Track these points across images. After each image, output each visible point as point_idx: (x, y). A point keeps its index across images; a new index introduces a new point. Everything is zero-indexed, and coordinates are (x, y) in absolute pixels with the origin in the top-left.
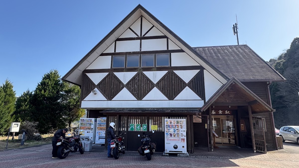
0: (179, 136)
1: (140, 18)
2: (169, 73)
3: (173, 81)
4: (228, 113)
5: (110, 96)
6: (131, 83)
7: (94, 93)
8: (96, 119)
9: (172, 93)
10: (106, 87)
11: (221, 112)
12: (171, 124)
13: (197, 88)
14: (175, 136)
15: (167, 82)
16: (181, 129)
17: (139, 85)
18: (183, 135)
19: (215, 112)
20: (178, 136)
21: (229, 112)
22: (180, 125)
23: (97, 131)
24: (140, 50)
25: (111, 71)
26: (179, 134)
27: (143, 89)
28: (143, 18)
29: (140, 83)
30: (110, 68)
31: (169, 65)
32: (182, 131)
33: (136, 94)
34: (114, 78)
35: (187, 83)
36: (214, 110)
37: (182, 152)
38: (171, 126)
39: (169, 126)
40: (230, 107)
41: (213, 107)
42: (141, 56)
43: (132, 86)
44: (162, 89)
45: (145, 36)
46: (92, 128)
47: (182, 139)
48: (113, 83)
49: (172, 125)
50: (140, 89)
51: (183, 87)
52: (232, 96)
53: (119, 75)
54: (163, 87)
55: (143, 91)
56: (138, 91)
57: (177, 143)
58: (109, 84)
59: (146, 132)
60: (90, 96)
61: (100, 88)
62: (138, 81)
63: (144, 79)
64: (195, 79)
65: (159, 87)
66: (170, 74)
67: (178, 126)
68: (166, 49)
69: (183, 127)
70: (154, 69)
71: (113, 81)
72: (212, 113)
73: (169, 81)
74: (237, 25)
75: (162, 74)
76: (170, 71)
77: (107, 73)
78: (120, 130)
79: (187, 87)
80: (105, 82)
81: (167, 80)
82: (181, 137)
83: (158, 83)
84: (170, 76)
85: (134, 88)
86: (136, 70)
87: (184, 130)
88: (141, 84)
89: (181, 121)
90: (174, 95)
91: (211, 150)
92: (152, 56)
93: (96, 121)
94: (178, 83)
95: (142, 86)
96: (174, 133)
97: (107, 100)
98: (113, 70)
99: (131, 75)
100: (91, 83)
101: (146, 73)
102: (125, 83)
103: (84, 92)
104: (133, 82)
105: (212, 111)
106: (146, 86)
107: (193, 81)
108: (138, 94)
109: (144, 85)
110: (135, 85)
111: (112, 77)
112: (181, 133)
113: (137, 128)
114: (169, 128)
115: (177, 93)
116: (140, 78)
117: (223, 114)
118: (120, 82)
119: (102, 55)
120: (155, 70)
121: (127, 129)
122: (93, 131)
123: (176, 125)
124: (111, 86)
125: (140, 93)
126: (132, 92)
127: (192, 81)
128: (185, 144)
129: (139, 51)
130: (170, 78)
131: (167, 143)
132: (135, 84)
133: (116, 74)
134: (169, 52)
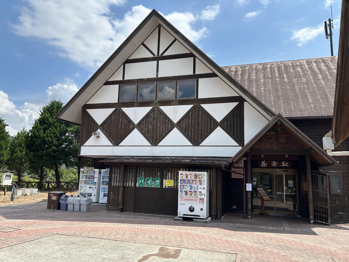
0: (197, 194)
1: (157, 29)
2: (194, 108)
3: (200, 120)
4: (286, 165)
5: (116, 140)
6: (144, 122)
7: (96, 136)
8: (100, 170)
9: (198, 136)
10: (112, 127)
11: (276, 164)
12: (187, 177)
13: (233, 129)
14: (191, 195)
15: (191, 120)
16: (200, 186)
17: (155, 125)
18: (202, 193)
19: (267, 164)
20: (195, 195)
21: (287, 163)
22: (199, 180)
23: (101, 187)
24: (157, 76)
25: (118, 106)
26: (196, 192)
27: (160, 130)
28: (161, 28)
29: (155, 123)
30: (117, 102)
31: (195, 97)
32: (201, 188)
33: (150, 137)
34: (122, 115)
35: (219, 122)
36: (265, 161)
37: (199, 216)
38: (186, 181)
39: (184, 181)
40: (287, 156)
41: (262, 157)
42: (158, 84)
43: (145, 126)
44: (185, 130)
46: (96, 183)
47: (200, 199)
48: (120, 122)
49: (188, 180)
50: (155, 130)
51: (213, 127)
52: (282, 141)
53: (128, 111)
54: (186, 128)
55: (160, 133)
56: (153, 133)
57: (193, 205)
58: (115, 124)
59: (159, 188)
61: (105, 129)
62: (154, 120)
63: (161, 116)
64: (230, 115)
65: (180, 127)
66: (196, 109)
67: (196, 181)
68: (192, 73)
69: (202, 183)
71: (121, 119)
72: (262, 165)
73: (195, 119)
74: (331, 22)
76: (197, 105)
77: (113, 109)
78: (126, 184)
79: (219, 128)
80: (111, 122)
81: (192, 117)
82: (199, 196)
83: (179, 122)
84: (196, 113)
85: (148, 129)
86: (150, 105)
87: (204, 187)
88: (157, 124)
89: (200, 175)
90: (201, 139)
91: (248, 217)
92: (173, 84)
93: (100, 173)
94: (206, 122)
95: (158, 126)
96: (190, 190)
97: (112, 145)
98: (121, 104)
99: (144, 111)
100: (93, 123)
102: (136, 122)
103: (84, 135)
104: (146, 121)
105: (262, 162)
106: (163, 127)
107: (228, 118)
108: (153, 137)
109: (160, 125)
110: (149, 126)
111: (119, 115)
112: (200, 190)
113: (148, 182)
114: (184, 184)
115: (204, 136)
116: (156, 116)
117: (279, 167)
118: (130, 121)
119: (107, 83)
120: (176, 104)
121: (135, 184)
122: (96, 186)
123: (193, 180)
124: (118, 126)
125: (155, 136)
126: (145, 134)
127: (226, 119)
129: (155, 77)
130: (196, 115)
131: (180, 204)
132: (148, 124)
133: (124, 109)
134: (196, 77)
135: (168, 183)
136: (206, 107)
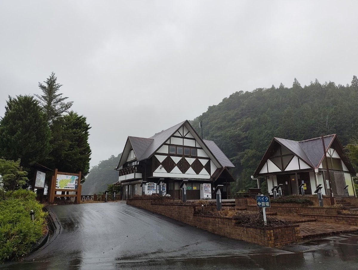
5: (169, 170)
6: (179, 163)
7: (160, 168)
9: (198, 171)
10: (166, 164)
13: (208, 169)
15: (196, 164)
24: (183, 145)
25: (169, 155)
28: (184, 126)
29: (183, 164)
30: (168, 153)
31: (197, 156)
33: (182, 170)
34: (170, 159)
35: (204, 166)
42: (184, 148)
43: (180, 165)
45: (185, 137)
47: (210, 192)
48: (170, 163)
50: (184, 167)
51: (202, 168)
53: (173, 158)
54: (194, 167)
58: (168, 163)
60: (158, 170)
61: (163, 165)
63: (185, 161)
65: (192, 167)
68: (195, 146)
70: (189, 157)
71: (170, 161)
75: (193, 160)
76: (197, 159)
77: (167, 156)
79: (204, 168)
80: (166, 162)
83: (192, 165)
84: (197, 162)
86: (181, 156)
89: (209, 185)
92: (189, 149)
97: (167, 172)
99: (179, 159)
100: (158, 162)
101: (186, 158)
102: (176, 163)
106: (186, 166)
115: (200, 171)
116: (183, 161)
118: (174, 162)
125: (184, 169)
126: (180, 168)
127: (206, 165)
128: (211, 195)
133: (171, 157)
134: (196, 148)
135: (195, 188)
136: (200, 160)
